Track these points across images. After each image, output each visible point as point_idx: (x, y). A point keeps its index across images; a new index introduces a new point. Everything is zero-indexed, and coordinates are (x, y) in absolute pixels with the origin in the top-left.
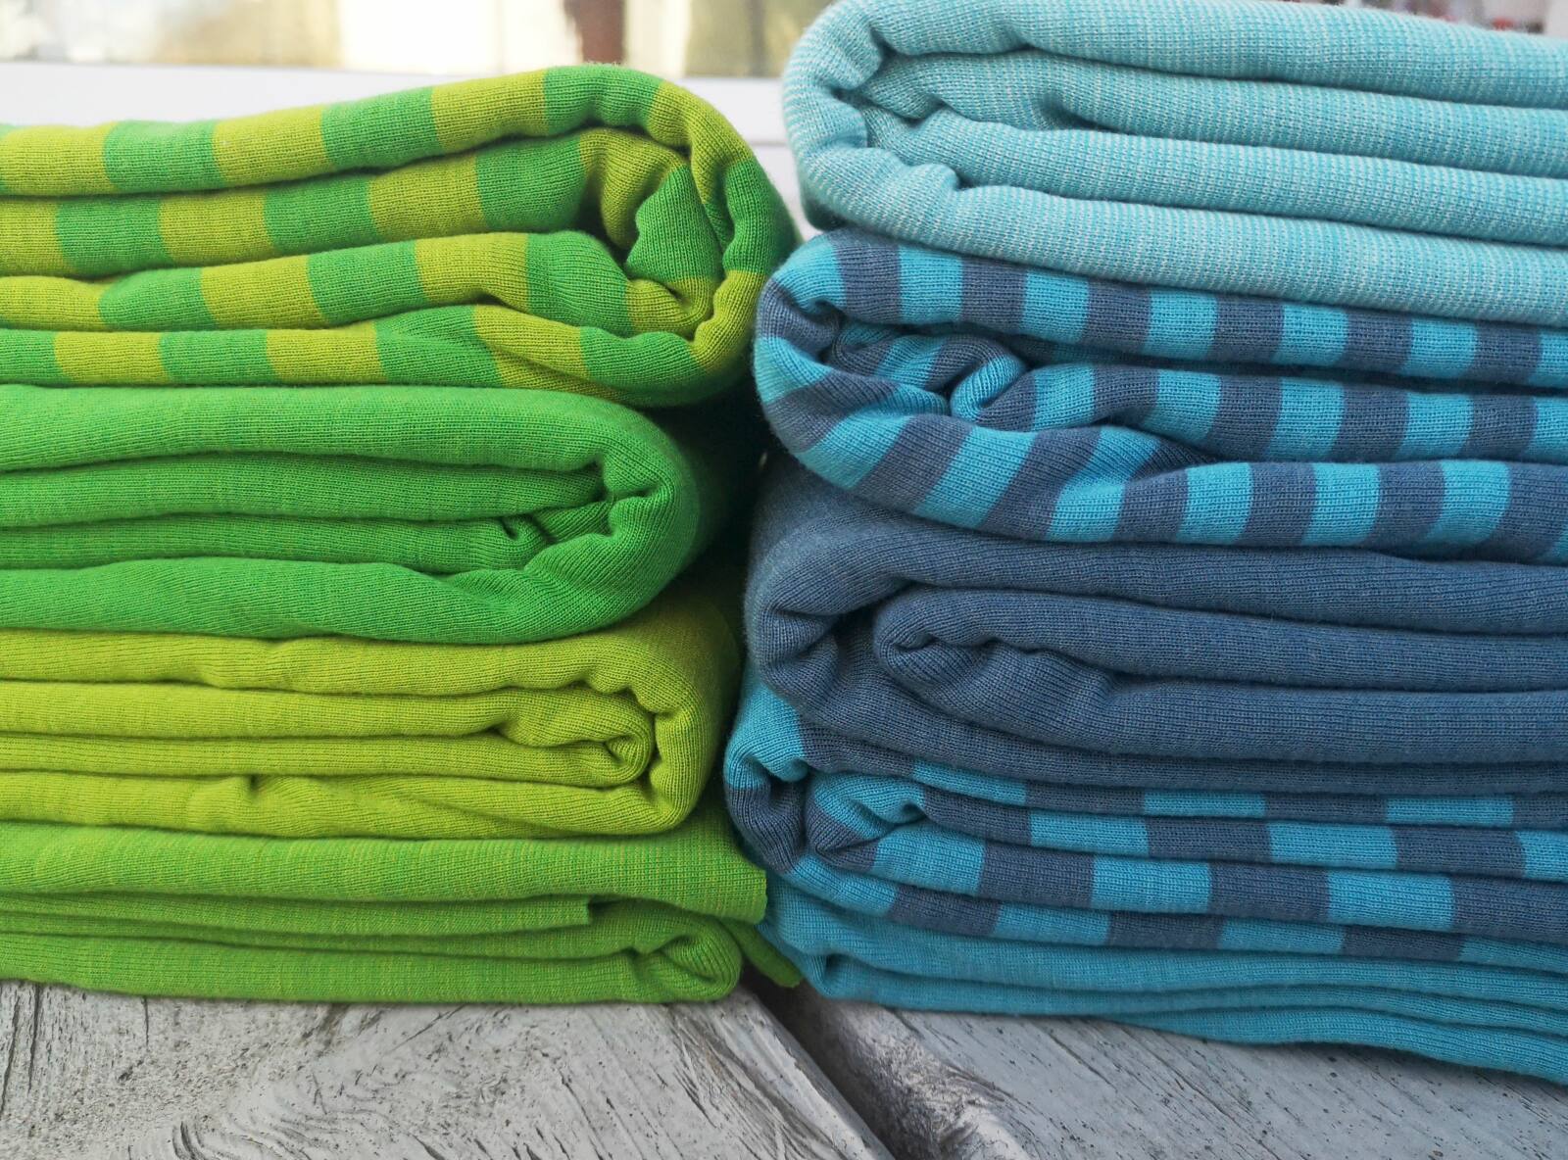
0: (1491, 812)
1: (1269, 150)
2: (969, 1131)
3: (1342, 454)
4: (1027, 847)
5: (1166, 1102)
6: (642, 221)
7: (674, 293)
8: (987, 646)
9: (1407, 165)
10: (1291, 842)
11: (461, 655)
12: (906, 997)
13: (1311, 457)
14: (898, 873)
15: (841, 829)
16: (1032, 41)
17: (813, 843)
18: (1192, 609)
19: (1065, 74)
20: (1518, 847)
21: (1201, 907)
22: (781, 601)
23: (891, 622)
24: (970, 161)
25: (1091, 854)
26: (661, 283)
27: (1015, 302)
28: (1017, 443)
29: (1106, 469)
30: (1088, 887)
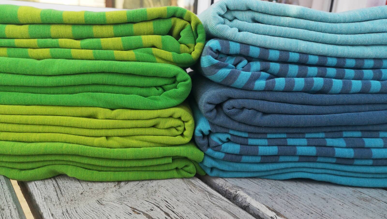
0: (322, 135)
1: (287, 28)
2: (238, 195)
3: (298, 76)
4: (247, 145)
5: (271, 189)
6: (182, 34)
7: (188, 46)
8: (243, 109)
9: (308, 31)
10: (291, 142)
11: (150, 111)
12: (225, 175)
13: (293, 77)
14: (225, 151)
15: (216, 143)
16: (251, 9)
17: (211, 146)
18: (276, 102)
19: (256, 14)
20: (326, 141)
21: (276, 154)
22: (209, 101)
23: (227, 105)
24: (241, 27)
25: (258, 146)
26: (185, 44)
27: (248, 50)
28: (249, 74)
29: (262, 78)
30: (258, 151)
